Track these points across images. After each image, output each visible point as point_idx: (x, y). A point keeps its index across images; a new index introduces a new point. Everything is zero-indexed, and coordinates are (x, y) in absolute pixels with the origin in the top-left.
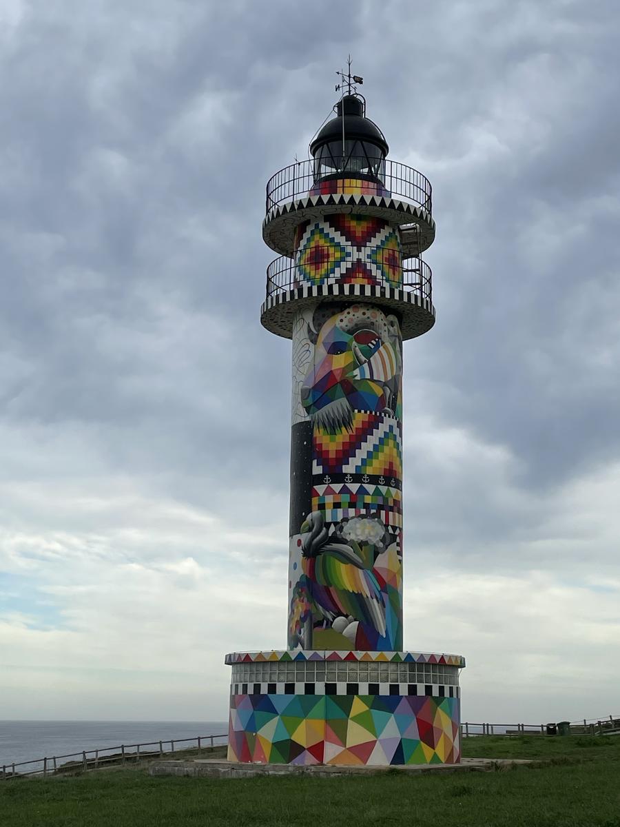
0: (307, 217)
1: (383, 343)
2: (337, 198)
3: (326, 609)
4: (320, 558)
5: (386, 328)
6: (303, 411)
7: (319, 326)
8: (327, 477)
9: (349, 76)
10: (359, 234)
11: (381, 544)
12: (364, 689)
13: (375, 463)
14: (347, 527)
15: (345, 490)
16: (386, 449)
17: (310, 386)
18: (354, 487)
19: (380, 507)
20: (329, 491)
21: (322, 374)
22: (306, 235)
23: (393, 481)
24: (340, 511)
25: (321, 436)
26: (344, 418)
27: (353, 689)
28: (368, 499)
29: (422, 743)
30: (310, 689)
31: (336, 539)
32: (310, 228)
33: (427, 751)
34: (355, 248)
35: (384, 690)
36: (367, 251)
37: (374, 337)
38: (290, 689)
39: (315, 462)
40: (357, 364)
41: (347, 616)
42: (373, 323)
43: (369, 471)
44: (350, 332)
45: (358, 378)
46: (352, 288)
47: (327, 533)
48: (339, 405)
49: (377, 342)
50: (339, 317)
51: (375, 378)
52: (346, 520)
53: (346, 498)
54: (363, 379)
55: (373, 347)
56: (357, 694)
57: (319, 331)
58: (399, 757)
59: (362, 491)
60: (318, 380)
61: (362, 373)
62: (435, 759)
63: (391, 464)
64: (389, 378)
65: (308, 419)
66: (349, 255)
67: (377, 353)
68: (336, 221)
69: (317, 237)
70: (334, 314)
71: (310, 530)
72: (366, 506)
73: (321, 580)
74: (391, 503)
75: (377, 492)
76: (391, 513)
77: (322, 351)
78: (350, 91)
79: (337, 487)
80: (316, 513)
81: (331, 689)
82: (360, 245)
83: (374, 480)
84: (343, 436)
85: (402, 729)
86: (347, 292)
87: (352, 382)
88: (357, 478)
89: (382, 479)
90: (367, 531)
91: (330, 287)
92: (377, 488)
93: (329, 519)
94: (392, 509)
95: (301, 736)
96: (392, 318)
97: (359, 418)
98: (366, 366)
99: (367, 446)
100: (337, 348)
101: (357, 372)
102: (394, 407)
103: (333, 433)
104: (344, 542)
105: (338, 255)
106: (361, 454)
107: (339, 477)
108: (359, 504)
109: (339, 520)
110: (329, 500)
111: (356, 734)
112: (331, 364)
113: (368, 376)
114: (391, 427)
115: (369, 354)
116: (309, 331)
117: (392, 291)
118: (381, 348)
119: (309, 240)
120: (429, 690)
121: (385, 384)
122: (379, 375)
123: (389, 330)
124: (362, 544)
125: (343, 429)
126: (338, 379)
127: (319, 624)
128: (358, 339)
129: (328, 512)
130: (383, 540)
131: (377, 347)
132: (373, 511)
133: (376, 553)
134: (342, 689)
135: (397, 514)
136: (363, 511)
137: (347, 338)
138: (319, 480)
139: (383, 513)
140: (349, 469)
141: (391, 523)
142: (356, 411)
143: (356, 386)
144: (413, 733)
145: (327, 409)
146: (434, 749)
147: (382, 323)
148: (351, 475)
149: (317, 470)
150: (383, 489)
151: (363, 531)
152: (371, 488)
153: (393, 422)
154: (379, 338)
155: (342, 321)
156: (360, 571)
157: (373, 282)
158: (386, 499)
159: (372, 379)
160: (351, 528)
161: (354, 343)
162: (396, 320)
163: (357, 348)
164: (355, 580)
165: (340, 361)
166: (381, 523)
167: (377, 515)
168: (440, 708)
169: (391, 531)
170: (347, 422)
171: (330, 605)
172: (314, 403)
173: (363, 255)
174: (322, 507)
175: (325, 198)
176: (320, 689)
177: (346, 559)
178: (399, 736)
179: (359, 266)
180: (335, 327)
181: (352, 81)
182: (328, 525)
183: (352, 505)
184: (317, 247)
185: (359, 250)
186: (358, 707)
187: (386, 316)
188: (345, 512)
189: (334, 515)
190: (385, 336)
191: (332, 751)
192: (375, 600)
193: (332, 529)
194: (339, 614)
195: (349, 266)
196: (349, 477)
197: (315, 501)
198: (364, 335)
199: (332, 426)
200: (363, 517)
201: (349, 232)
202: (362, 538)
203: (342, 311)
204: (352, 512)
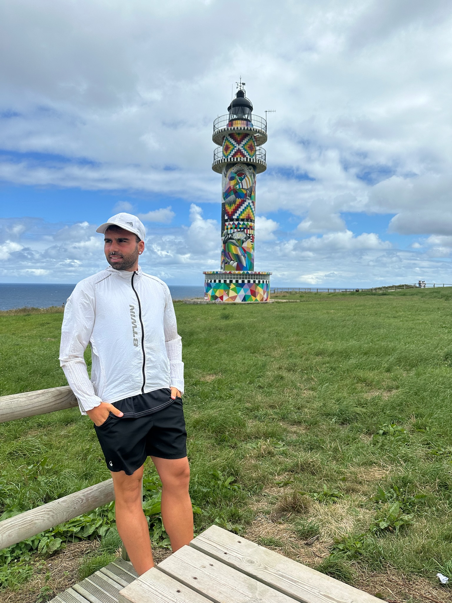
0: (224, 135)
1: (247, 176)
2: (232, 128)
3: (228, 259)
4: (227, 244)
5: (248, 171)
6: (223, 200)
7: (227, 171)
8: (229, 220)
9: (241, 83)
10: (239, 140)
11: (245, 240)
12: (234, 281)
13: (243, 215)
14: (234, 235)
15: (234, 224)
16: (247, 210)
17: (225, 191)
18: (236, 223)
19: (244, 228)
20: (229, 224)
21: (228, 187)
22: (224, 141)
23: (249, 220)
24: (232, 230)
25: (227, 207)
26: (234, 201)
27: (231, 282)
28: (241, 226)
29: (252, 296)
30: (220, 281)
31: (231, 238)
32: (225, 138)
33: (253, 298)
34: (237, 145)
35: (240, 281)
36: (241, 145)
37: (243, 174)
38: (215, 281)
39: (226, 215)
40: (238, 183)
41: (234, 261)
42: (243, 170)
43: (241, 217)
44: (236, 173)
45: (238, 188)
46: (237, 159)
47: (229, 237)
48: (232, 197)
49: (245, 176)
50: (233, 168)
51: (244, 188)
52: (234, 233)
53: (234, 226)
54: (240, 188)
55: (243, 177)
56: (232, 282)
57: (227, 173)
58: (244, 299)
59: (239, 224)
60: (227, 189)
61: (239, 186)
62: (256, 300)
63: (249, 215)
64: (249, 187)
65: (224, 202)
66: (236, 147)
67: (244, 180)
68: (232, 135)
69: (227, 141)
70: (231, 167)
71: (224, 236)
72: (240, 228)
73: (227, 251)
74: (248, 227)
75: (244, 224)
76: (248, 230)
77: (228, 180)
78: (240, 89)
79: (231, 223)
80: (226, 231)
81: (225, 281)
82: (239, 143)
83: (243, 220)
84: (233, 207)
85: (245, 292)
86: (235, 160)
87: (236, 189)
88: (237, 220)
89: (245, 220)
90: (240, 236)
91: (231, 158)
92: (244, 223)
93: (229, 233)
94: (249, 229)
95: (217, 294)
96: (250, 167)
97: (238, 201)
98: (240, 184)
99: (240, 210)
100: (232, 179)
101: (238, 186)
102: (250, 196)
103: (230, 206)
104: (233, 239)
105: (232, 147)
106: (239, 212)
107: (232, 220)
108: (238, 227)
109: (232, 233)
110: (229, 227)
111: (232, 294)
112: (230, 183)
113: (241, 187)
114: (249, 203)
115: (241, 180)
116: (225, 173)
117: (250, 159)
118: (246, 178)
119: (225, 142)
120: (254, 282)
121: (247, 189)
122: (245, 187)
123: (249, 171)
124: (239, 240)
125: (233, 205)
126: (232, 188)
127: (226, 263)
128: (238, 175)
129: (229, 230)
130: (245, 238)
131: (244, 177)
132: (242, 230)
133: (243, 242)
134: (228, 281)
135: (251, 230)
136: (239, 230)
137: (235, 175)
138: (226, 221)
139: (245, 230)
140: (235, 217)
141: (248, 233)
142: (237, 199)
143: (237, 191)
144: (249, 293)
145: (229, 198)
146: (256, 297)
147: (246, 169)
148: (236, 219)
149: (226, 218)
150: (246, 223)
151: (239, 236)
152: (241, 223)
153: (250, 201)
154: (245, 174)
155: (233, 169)
156: (238, 248)
157: (244, 156)
158: (247, 226)
159: (242, 188)
160: (235, 235)
161: (237, 177)
162: (252, 167)
163: (238, 178)
164: (236, 250)
165: (233, 183)
166: (245, 233)
167: (244, 231)
168: (259, 286)
169: (248, 235)
170: (234, 202)
171: (230, 258)
172: (226, 197)
173: (240, 147)
174: (227, 229)
175: (229, 128)
176: (222, 281)
177: (234, 244)
178: (244, 294)
179: (239, 151)
180: (231, 172)
181: (242, 85)
182: (229, 234)
183: (236, 228)
184: (227, 145)
185: (239, 145)
186: (232, 286)
187: (248, 167)
188: (234, 230)
189: (231, 231)
190: (247, 174)
191: (225, 298)
192: (242, 256)
193: (230, 235)
194: (232, 260)
195: (236, 151)
196: (235, 220)
197: (226, 227)
198: (241, 174)
199: (230, 204)
200: (239, 231)
201: (236, 139)
202: (239, 238)
203: (233, 166)
204: (236, 230)
